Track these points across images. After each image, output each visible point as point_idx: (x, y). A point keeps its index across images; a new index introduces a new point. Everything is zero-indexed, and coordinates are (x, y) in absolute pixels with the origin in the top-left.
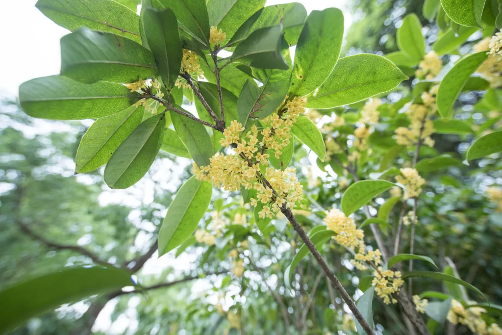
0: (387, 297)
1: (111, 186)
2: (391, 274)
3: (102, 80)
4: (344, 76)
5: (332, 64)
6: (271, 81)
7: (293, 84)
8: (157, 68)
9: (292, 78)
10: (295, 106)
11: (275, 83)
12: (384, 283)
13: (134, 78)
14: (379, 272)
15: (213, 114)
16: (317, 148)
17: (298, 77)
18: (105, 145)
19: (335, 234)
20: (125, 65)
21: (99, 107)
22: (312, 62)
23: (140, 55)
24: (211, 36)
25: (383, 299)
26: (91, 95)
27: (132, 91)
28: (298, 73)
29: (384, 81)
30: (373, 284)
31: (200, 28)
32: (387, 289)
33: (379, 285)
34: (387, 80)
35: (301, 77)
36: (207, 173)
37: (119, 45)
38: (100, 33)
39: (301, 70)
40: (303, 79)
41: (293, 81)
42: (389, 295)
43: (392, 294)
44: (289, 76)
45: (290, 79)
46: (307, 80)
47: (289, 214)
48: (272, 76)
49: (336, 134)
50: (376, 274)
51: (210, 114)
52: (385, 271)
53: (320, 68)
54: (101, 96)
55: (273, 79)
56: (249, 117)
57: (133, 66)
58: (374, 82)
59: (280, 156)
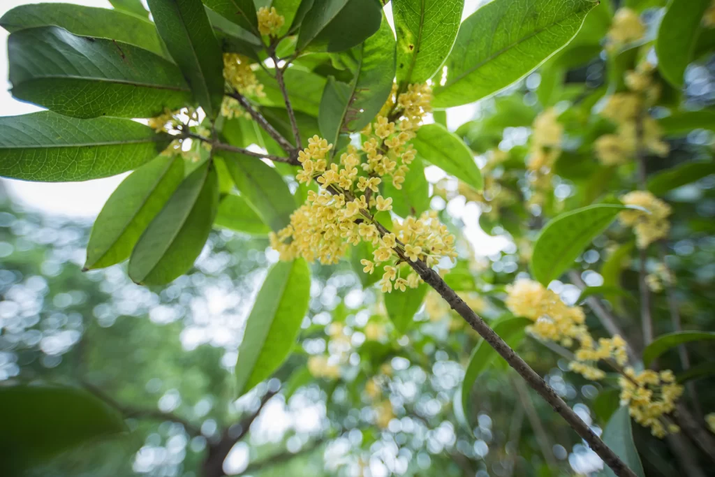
0: (656, 422)
1: (139, 281)
2: (654, 378)
3: (104, 114)
4: (484, 39)
5: (458, 7)
6: (365, 69)
7: (402, 66)
8: (189, 90)
9: (398, 55)
10: (413, 101)
11: (372, 70)
12: (645, 396)
13: (156, 108)
14: (629, 378)
15: (283, 141)
16: (466, 173)
17: (407, 50)
18: (132, 224)
19: (530, 322)
20: (135, 85)
21: (108, 159)
22: (423, 11)
23: (160, 71)
24: (260, 20)
25: (649, 428)
26: (92, 140)
27: (157, 131)
28: (405, 43)
29: (555, 24)
30: (624, 403)
31: (241, 11)
32: (654, 407)
33: (636, 401)
34: (559, 21)
35: (411, 47)
36: (290, 240)
37: (123, 56)
38: (90, 40)
39: (409, 35)
40: (415, 49)
41: (400, 61)
42: (659, 419)
43: (665, 414)
44: (393, 54)
45: (395, 56)
46: (424, 48)
47: (437, 281)
48: (366, 61)
49: (499, 173)
50: (623, 382)
51: (279, 142)
52: (641, 374)
53: (439, 19)
54: (108, 141)
55: (367, 64)
56: (340, 133)
57: (150, 87)
58: (538, 31)
59: (402, 184)
